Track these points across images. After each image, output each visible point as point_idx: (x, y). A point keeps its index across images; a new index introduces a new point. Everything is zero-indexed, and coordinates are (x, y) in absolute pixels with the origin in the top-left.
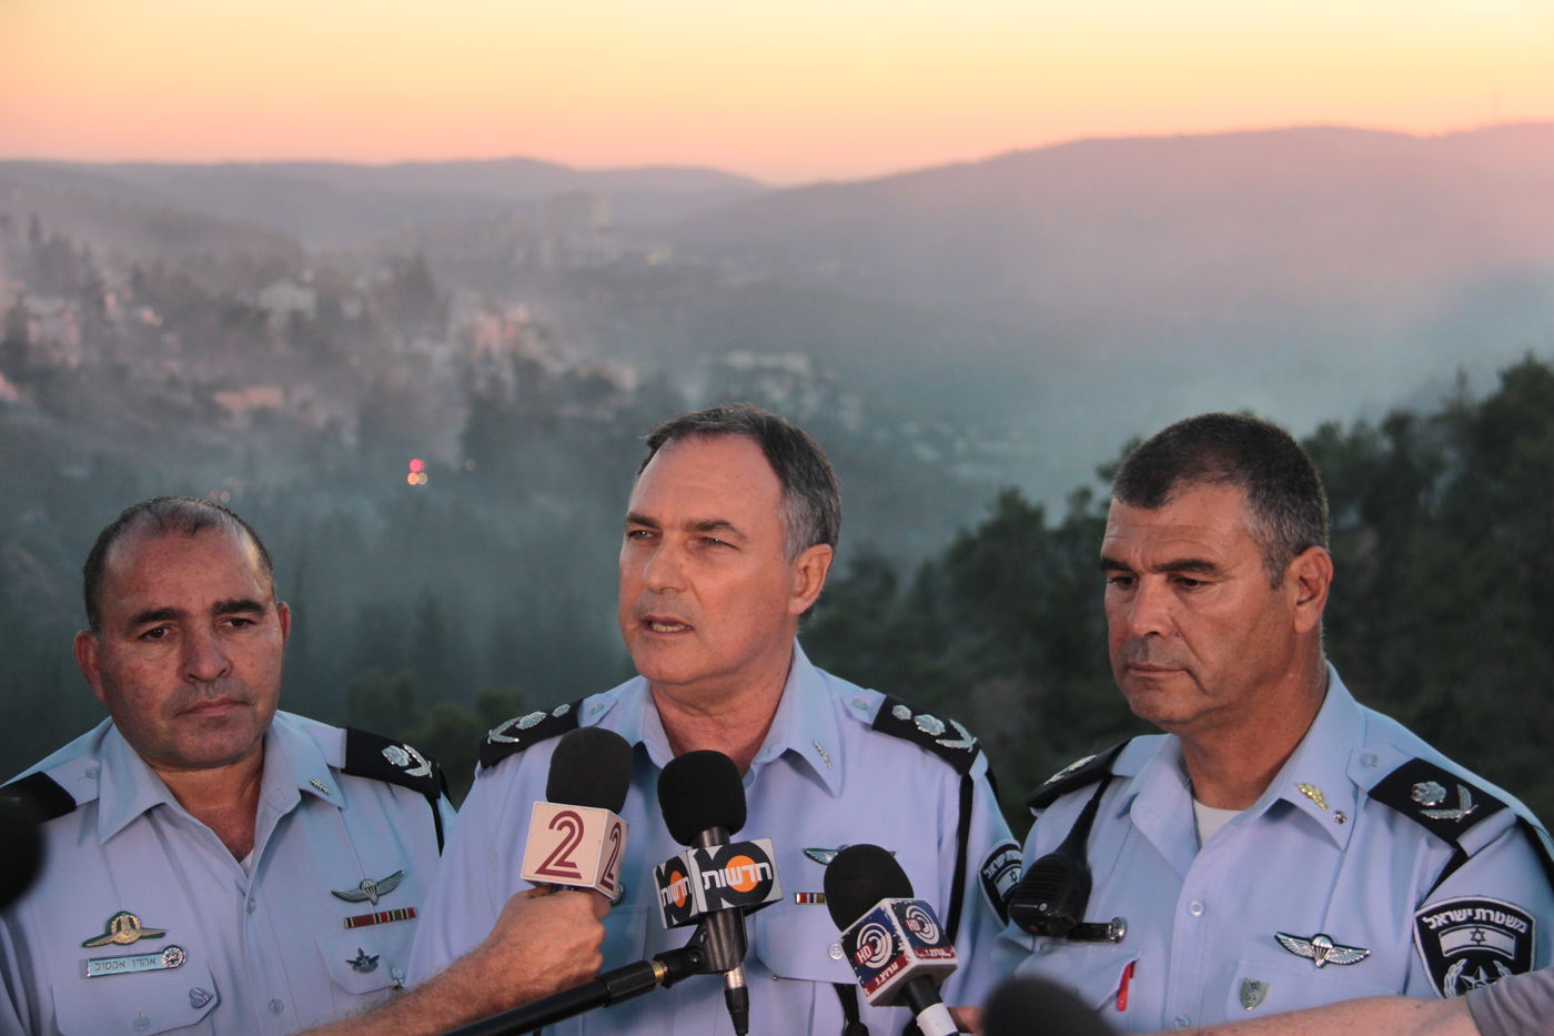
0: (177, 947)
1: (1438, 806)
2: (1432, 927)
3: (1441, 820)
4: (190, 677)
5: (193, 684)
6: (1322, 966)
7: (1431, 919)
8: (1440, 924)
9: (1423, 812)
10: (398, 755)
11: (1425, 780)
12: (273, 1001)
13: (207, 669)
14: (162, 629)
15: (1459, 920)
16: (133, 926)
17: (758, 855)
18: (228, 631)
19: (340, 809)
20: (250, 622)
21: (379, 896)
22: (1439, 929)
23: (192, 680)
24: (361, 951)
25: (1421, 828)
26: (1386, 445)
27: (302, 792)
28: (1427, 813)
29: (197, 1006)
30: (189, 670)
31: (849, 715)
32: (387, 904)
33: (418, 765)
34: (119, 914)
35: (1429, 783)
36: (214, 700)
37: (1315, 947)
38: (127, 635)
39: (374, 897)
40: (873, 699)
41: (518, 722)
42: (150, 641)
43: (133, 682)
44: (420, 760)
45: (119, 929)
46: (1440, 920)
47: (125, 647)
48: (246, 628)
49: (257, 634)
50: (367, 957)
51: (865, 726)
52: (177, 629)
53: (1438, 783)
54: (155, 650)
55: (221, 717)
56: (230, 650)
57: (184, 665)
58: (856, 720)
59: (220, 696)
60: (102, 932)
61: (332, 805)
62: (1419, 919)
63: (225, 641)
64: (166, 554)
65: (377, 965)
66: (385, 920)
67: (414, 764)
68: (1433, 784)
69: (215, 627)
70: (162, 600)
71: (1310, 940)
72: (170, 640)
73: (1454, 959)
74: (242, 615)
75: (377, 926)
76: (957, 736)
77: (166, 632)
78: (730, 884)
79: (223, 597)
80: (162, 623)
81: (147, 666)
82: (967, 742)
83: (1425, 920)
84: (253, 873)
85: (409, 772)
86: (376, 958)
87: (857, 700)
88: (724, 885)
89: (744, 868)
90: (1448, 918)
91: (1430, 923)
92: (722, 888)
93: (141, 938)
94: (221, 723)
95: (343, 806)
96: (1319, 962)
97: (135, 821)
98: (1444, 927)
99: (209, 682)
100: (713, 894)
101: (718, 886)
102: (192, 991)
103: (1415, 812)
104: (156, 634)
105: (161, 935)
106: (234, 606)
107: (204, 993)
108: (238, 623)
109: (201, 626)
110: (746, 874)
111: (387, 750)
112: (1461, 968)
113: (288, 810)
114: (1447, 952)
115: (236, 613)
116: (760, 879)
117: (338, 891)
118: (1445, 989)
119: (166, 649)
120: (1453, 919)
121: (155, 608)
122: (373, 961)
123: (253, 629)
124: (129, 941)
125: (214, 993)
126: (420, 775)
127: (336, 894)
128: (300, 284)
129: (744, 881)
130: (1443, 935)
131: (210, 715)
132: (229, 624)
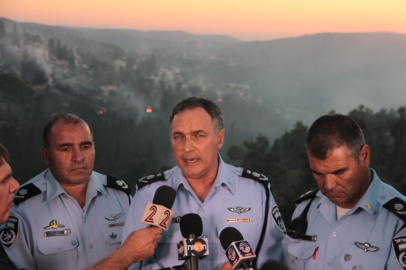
0: (68, 229)
1: (401, 211)
2: (397, 242)
3: (402, 214)
4: (74, 160)
5: (75, 163)
6: (367, 251)
7: (397, 240)
8: (399, 242)
9: (397, 212)
10: (120, 183)
11: (398, 203)
12: (91, 245)
13: (79, 159)
14: (67, 148)
15: (404, 241)
16: (57, 224)
17: (203, 243)
18: (83, 149)
19: (106, 196)
20: (89, 147)
21: (116, 219)
22: (399, 243)
23: (74, 162)
24: (113, 233)
25: (396, 216)
26: (398, 115)
27: (97, 191)
28: (398, 212)
29: (73, 245)
30: (74, 159)
31: (235, 173)
32: (118, 221)
33: (125, 186)
34: (53, 221)
35: (399, 204)
36: (80, 167)
37: (365, 246)
38: (58, 149)
39: (115, 219)
40: (240, 170)
41: (147, 177)
42: (64, 151)
43: (59, 162)
44: (125, 184)
45: (53, 224)
46: (399, 241)
47: (57, 152)
48: (88, 149)
49: (90, 150)
50: (114, 235)
51: (239, 176)
52: (71, 148)
53: (401, 204)
54: (65, 154)
55: (81, 171)
56: (84, 155)
57: (72, 158)
58: (237, 174)
59: (82, 166)
60: (49, 225)
61: (104, 195)
62: (393, 240)
63: (82, 152)
64: (69, 129)
65: (116, 237)
66: (118, 225)
67: (124, 185)
68: (400, 204)
69: (81, 148)
70: (67, 141)
71: (363, 244)
72: (69, 151)
73: (402, 251)
74: (87, 145)
75: (116, 227)
76: (263, 177)
77: (68, 149)
78: (195, 249)
79: (83, 141)
80: (68, 147)
81: (63, 158)
82: (266, 179)
83: (395, 240)
84: (85, 212)
85: (123, 187)
86: (116, 235)
87: (236, 170)
88: (193, 249)
89: (199, 245)
90: (401, 240)
91: (396, 241)
92: (192, 250)
93: (59, 227)
94: (81, 173)
95: (107, 195)
96: (366, 250)
97: (56, 197)
98: (400, 243)
99: (79, 162)
100: (190, 251)
101: (191, 249)
102: (72, 241)
103: (394, 211)
104: (65, 150)
105: (64, 226)
106: (86, 143)
107: (75, 242)
108: (86, 147)
109: (77, 148)
110: (199, 247)
111: (117, 181)
112: (404, 254)
113: (94, 196)
114: (400, 249)
115: (85, 145)
116: (203, 249)
117: (107, 217)
118: (399, 259)
119: (68, 153)
120: (403, 241)
121: (66, 143)
122: (115, 236)
123: (89, 149)
124: (56, 228)
125: (77, 242)
126: (125, 188)
127: (106, 218)
128: (123, 60)
129: (199, 249)
130: (400, 245)
131: (79, 171)
132: (83, 148)
